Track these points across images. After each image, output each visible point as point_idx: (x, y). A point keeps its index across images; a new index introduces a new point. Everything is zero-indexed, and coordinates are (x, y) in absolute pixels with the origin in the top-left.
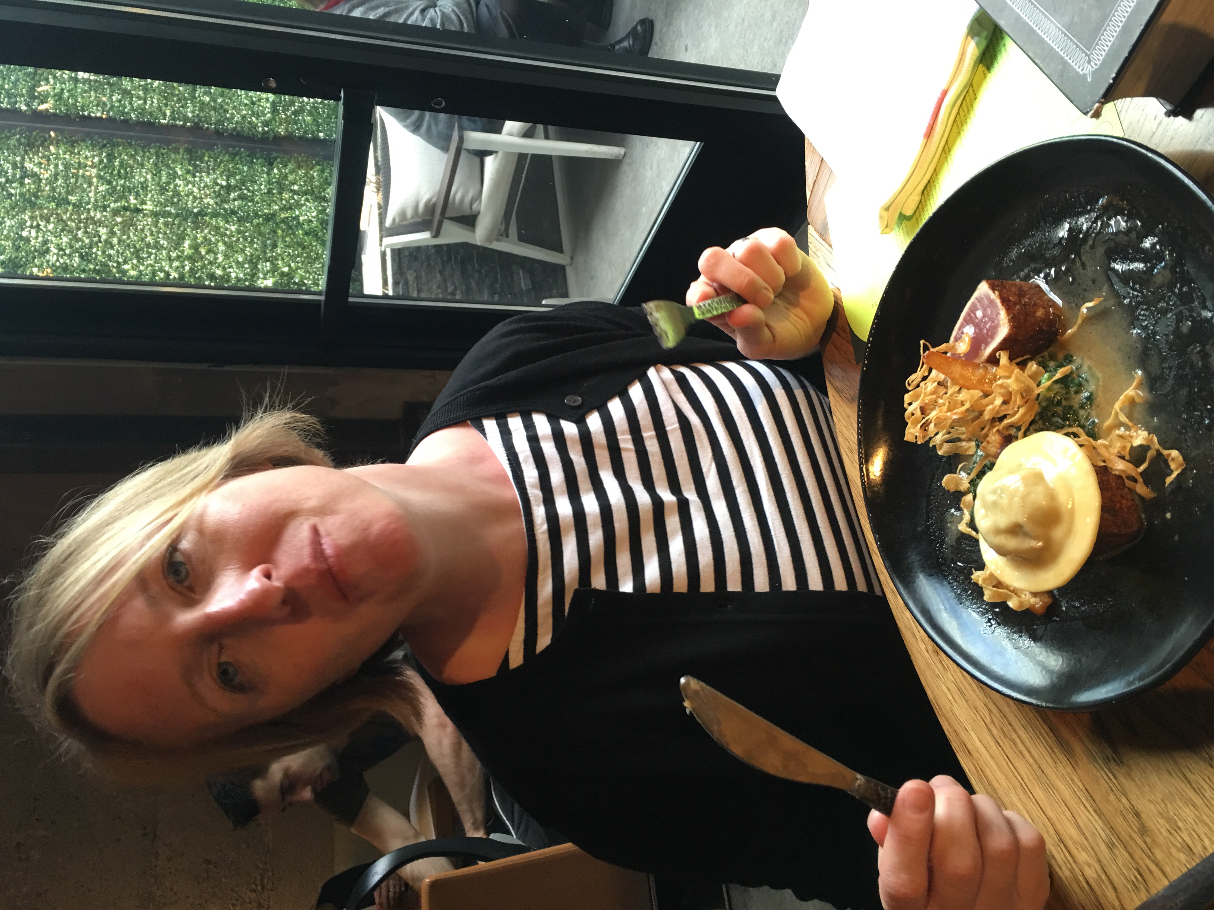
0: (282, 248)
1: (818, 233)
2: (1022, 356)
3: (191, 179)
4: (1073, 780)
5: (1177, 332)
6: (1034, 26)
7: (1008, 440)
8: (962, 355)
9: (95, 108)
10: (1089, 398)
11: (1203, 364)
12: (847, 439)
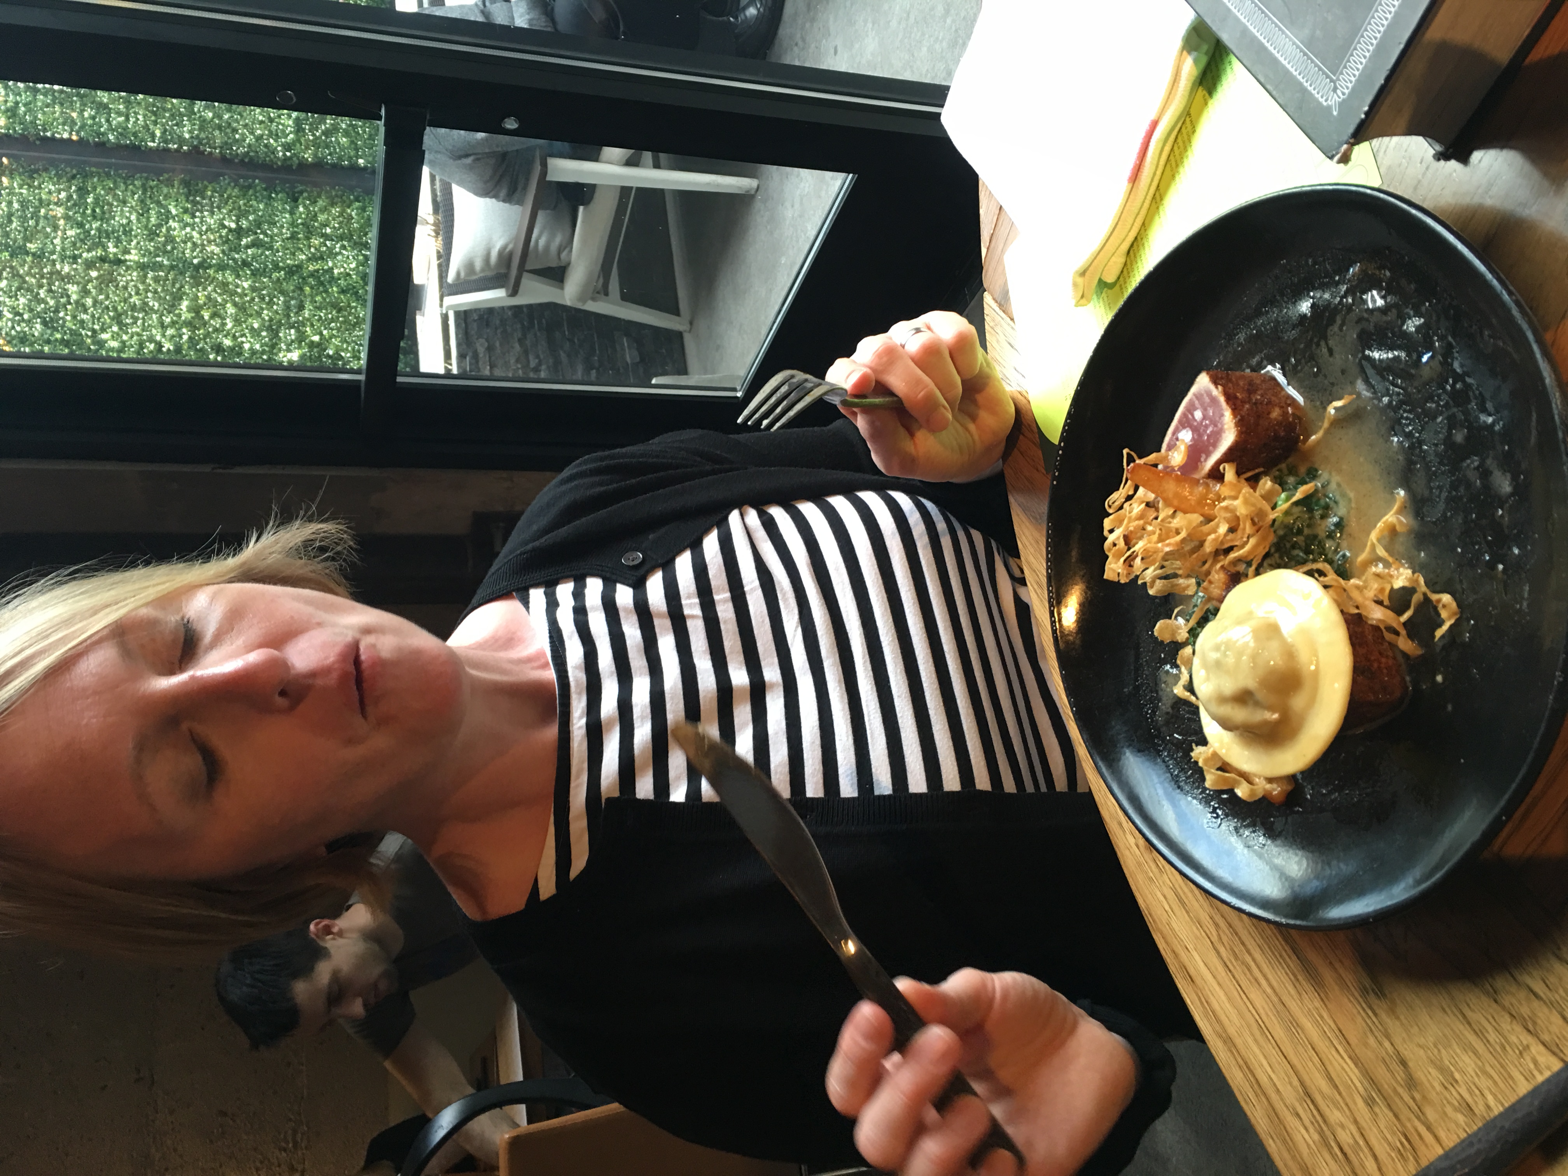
0: (310, 310)
1: (996, 302)
2: (1253, 469)
3: (190, 220)
4: (1321, 1017)
5: (1448, 441)
6: (1264, 41)
7: (1235, 579)
8: (1176, 469)
9: (60, 127)
10: (1339, 525)
11: (1481, 483)
12: (1035, 571)
